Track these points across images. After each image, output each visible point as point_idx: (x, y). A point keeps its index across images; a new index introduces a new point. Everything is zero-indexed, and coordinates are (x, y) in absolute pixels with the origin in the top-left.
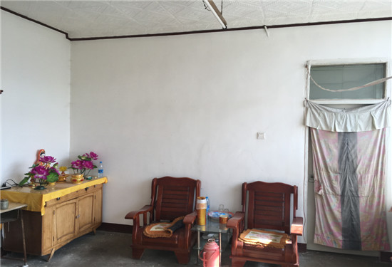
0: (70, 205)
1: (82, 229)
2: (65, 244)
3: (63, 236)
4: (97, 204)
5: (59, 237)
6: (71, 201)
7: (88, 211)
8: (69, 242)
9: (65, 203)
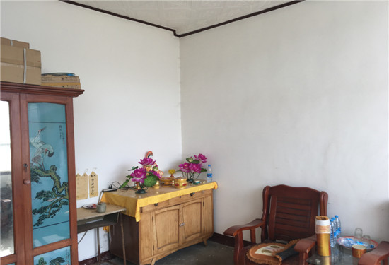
0: (172, 212)
1: (189, 239)
2: (168, 253)
3: (166, 245)
4: (207, 212)
5: (160, 246)
6: (173, 208)
7: (195, 220)
8: (172, 252)
9: (165, 210)
